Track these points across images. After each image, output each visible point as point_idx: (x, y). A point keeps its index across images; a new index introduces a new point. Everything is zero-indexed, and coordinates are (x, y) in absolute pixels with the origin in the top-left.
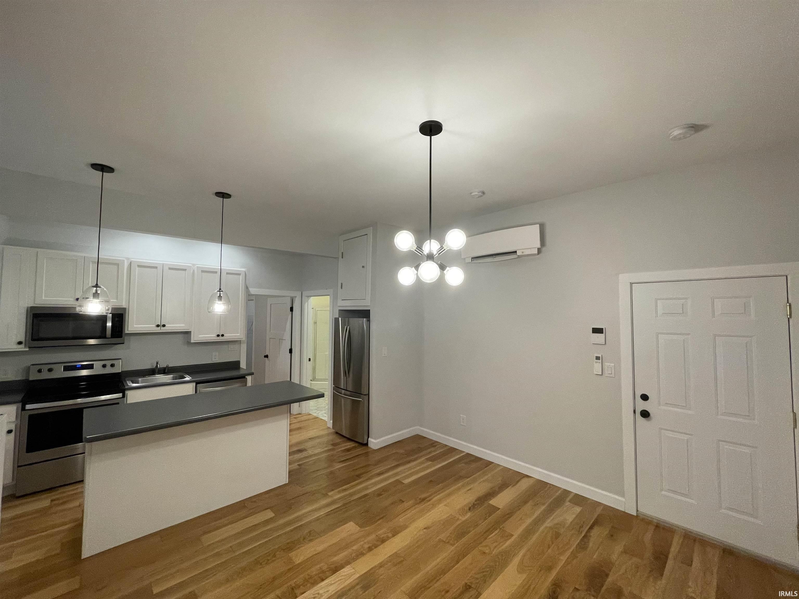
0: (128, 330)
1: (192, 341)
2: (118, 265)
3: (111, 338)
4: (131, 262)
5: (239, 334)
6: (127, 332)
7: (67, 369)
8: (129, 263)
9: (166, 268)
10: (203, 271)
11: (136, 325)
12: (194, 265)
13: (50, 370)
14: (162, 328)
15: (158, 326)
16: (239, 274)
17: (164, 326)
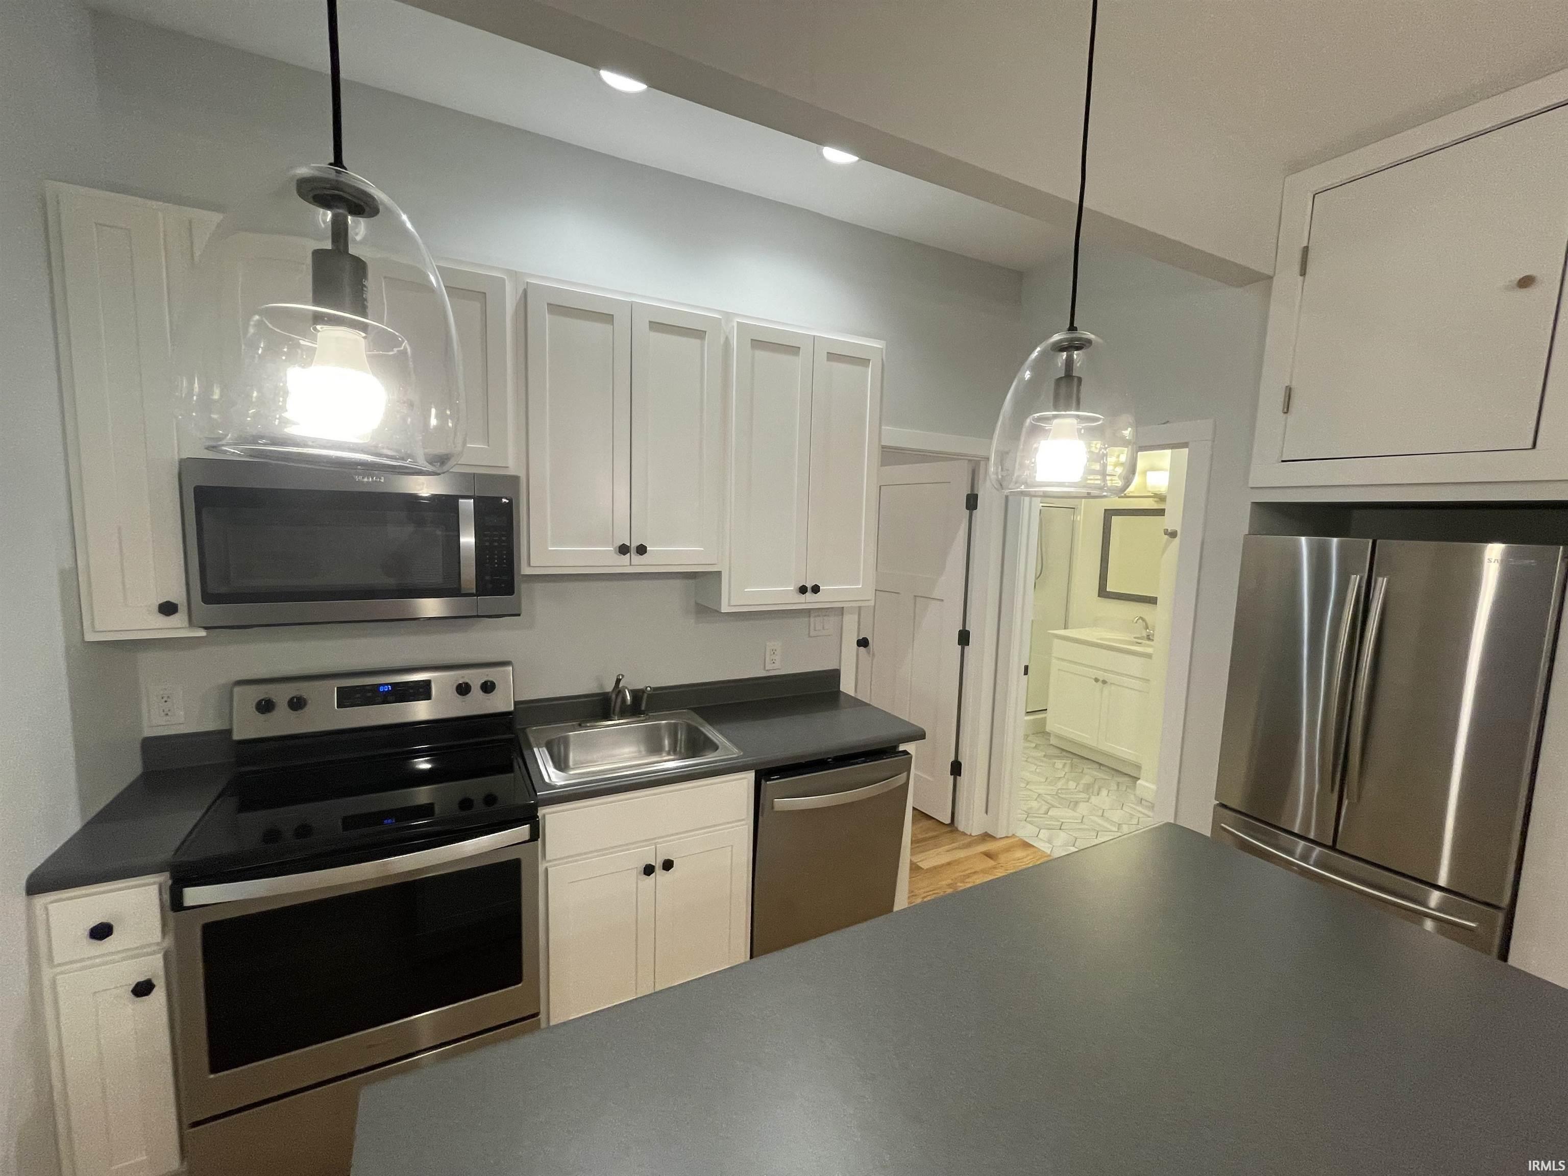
0: (529, 565)
1: (725, 609)
2: (483, 296)
3: (477, 594)
4: (525, 293)
5: (860, 587)
6: (526, 570)
7: (348, 697)
8: (520, 291)
9: (642, 326)
10: (758, 344)
11: (553, 546)
12: (728, 316)
13: (297, 704)
14: (637, 559)
15: (624, 550)
16: (864, 362)
17: (642, 550)
